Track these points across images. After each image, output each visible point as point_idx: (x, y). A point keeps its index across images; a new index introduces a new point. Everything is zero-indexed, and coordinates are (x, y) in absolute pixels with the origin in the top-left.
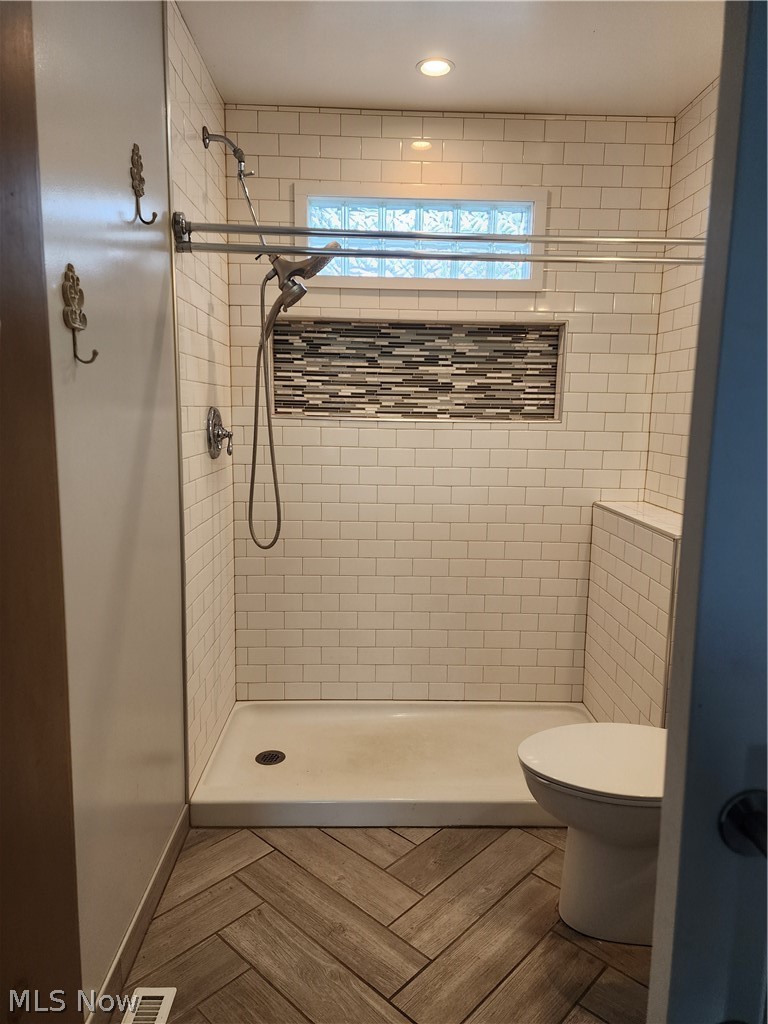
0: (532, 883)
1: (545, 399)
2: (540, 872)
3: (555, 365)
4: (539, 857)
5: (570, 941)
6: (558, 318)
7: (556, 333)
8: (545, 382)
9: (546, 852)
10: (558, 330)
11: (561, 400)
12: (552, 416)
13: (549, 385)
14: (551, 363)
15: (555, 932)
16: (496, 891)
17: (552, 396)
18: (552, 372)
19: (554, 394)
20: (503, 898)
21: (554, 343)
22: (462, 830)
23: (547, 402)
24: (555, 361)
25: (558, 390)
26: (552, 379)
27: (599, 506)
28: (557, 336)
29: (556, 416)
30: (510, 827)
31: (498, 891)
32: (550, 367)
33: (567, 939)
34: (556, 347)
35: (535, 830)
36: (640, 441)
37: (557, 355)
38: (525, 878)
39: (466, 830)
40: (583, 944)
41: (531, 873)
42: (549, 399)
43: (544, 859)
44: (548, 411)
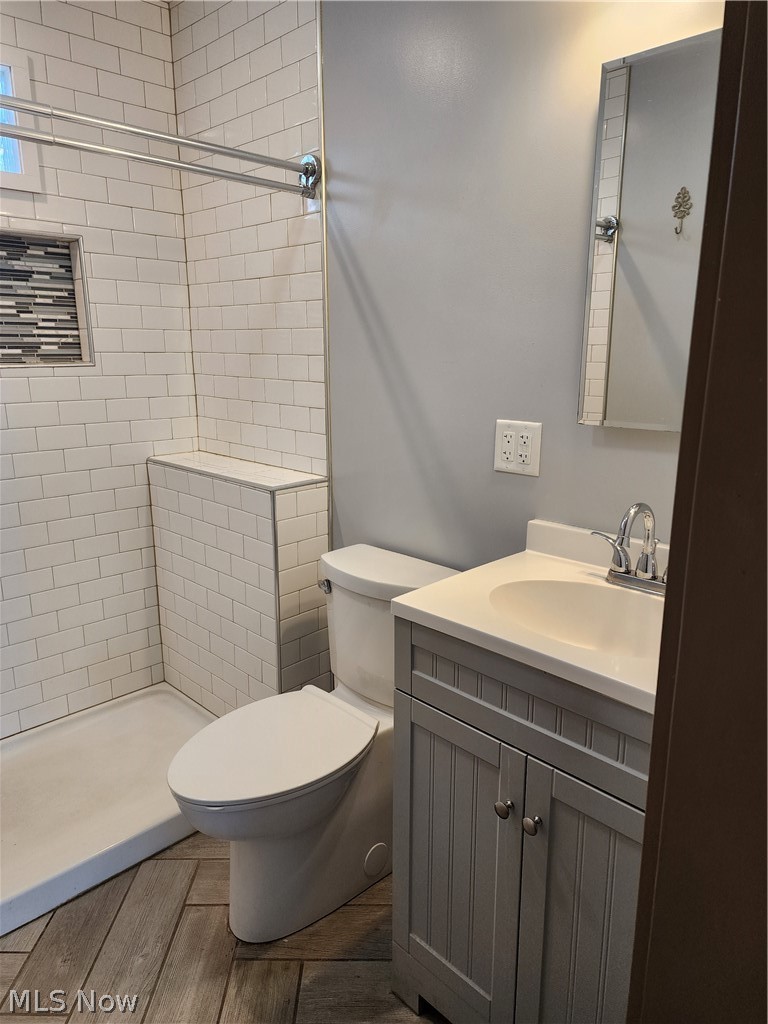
0: (191, 916)
1: (66, 336)
2: (194, 899)
3: (72, 293)
4: (186, 880)
5: (257, 959)
6: (68, 231)
7: (65, 251)
8: (64, 314)
9: (191, 870)
10: (68, 248)
11: (90, 336)
12: (79, 357)
13: (68, 317)
14: (66, 290)
15: (238, 959)
16: (155, 950)
17: (75, 333)
18: (69, 301)
19: (77, 329)
20: (166, 955)
21: (66, 263)
22: (79, 900)
23: (70, 340)
24: (70, 287)
25: (82, 323)
26: (72, 310)
27: (156, 462)
28: (69, 255)
29: (86, 357)
30: (139, 865)
31: (158, 951)
32: (66, 294)
33: (253, 959)
34: (69, 269)
35: (168, 851)
36: (186, 384)
37: (72, 280)
38: (180, 916)
39: (87, 896)
40: (271, 954)
41: (185, 905)
42: (72, 336)
43: (193, 880)
44: (72, 352)
